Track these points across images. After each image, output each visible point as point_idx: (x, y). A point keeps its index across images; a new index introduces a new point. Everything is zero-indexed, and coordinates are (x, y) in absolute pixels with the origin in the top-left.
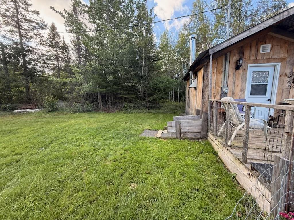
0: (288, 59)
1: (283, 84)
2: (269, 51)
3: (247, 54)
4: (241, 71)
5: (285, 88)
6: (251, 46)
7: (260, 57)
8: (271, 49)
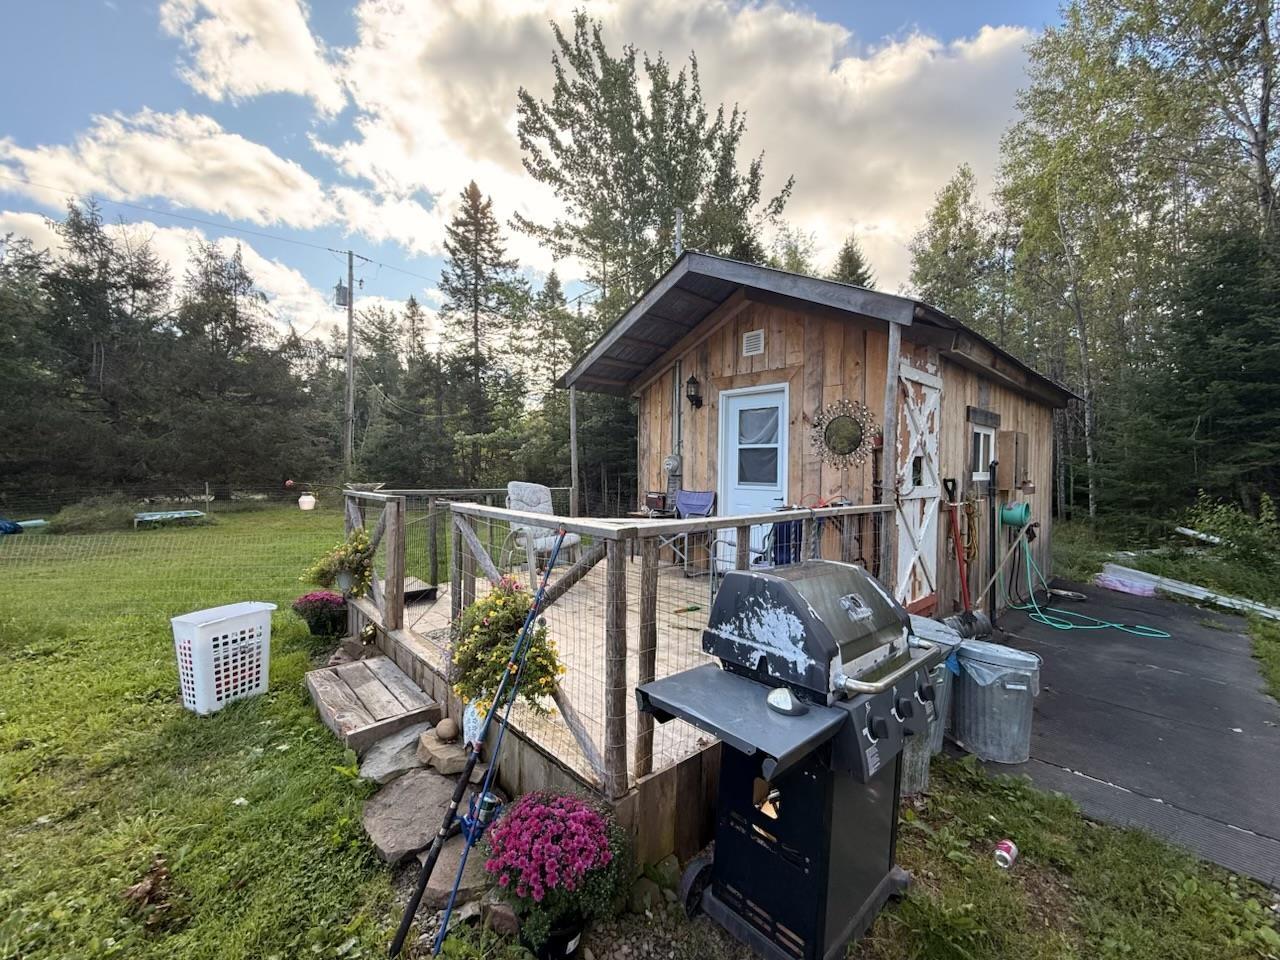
0: (808, 370)
1: (801, 449)
2: (762, 351)
3: (715, 361)
4: (705, 411)
5: (807, 460)
6: (724, 339)
7: (743, 369)
8: (766, 344)
